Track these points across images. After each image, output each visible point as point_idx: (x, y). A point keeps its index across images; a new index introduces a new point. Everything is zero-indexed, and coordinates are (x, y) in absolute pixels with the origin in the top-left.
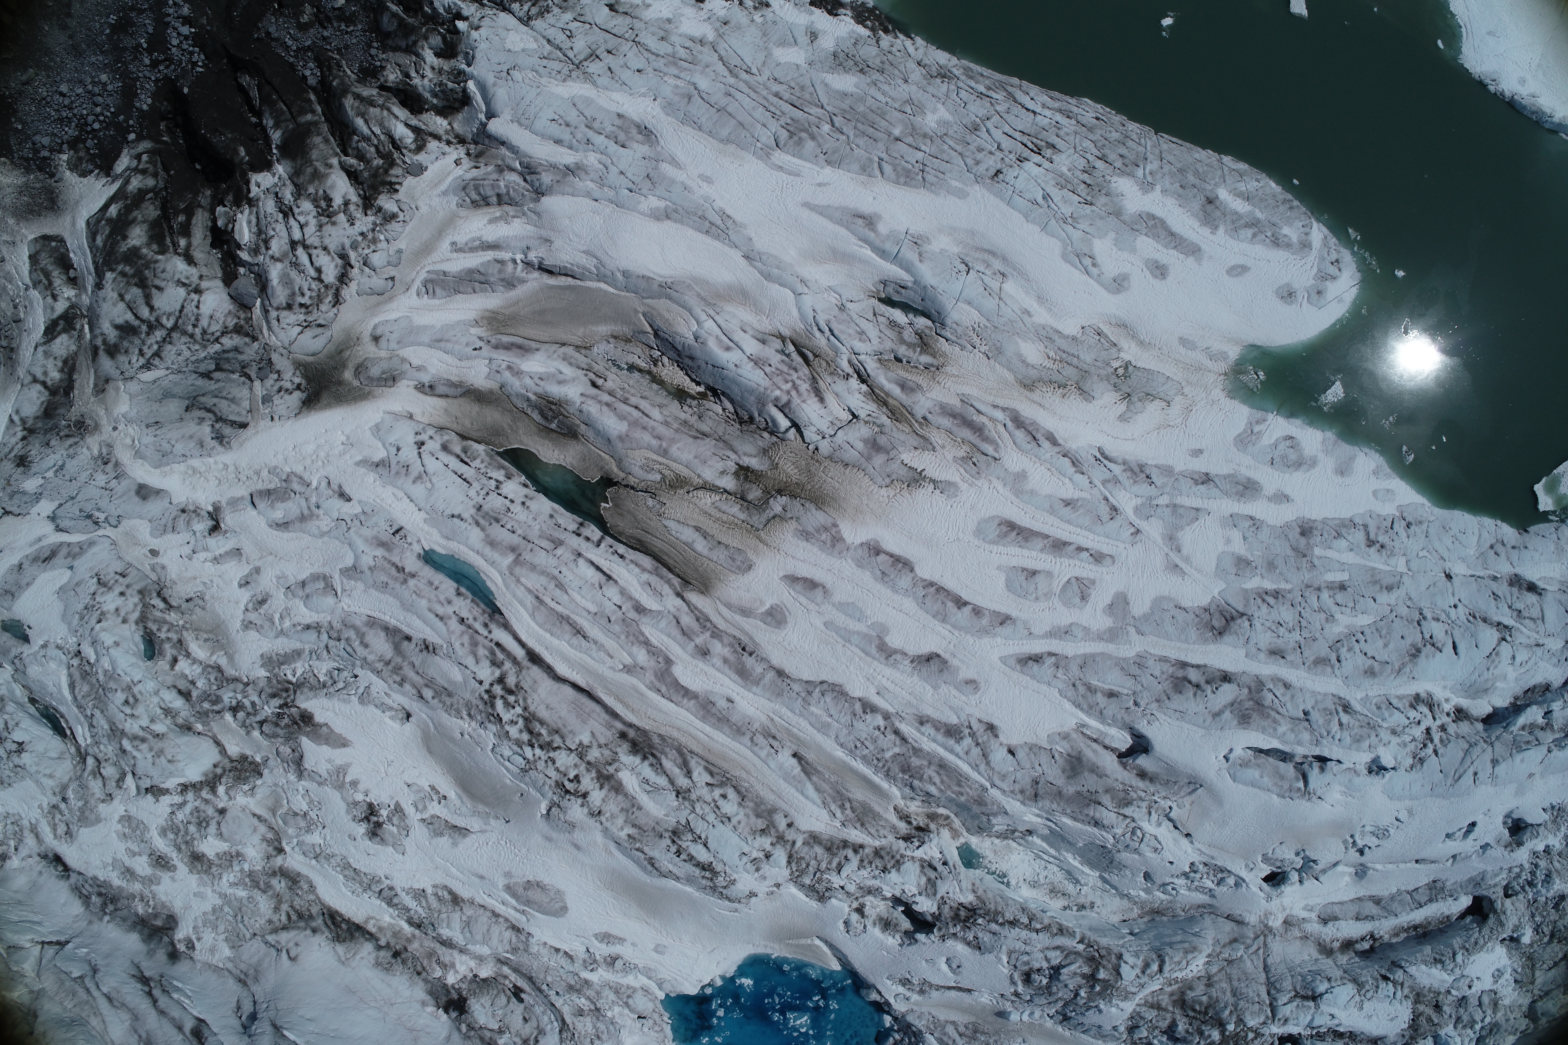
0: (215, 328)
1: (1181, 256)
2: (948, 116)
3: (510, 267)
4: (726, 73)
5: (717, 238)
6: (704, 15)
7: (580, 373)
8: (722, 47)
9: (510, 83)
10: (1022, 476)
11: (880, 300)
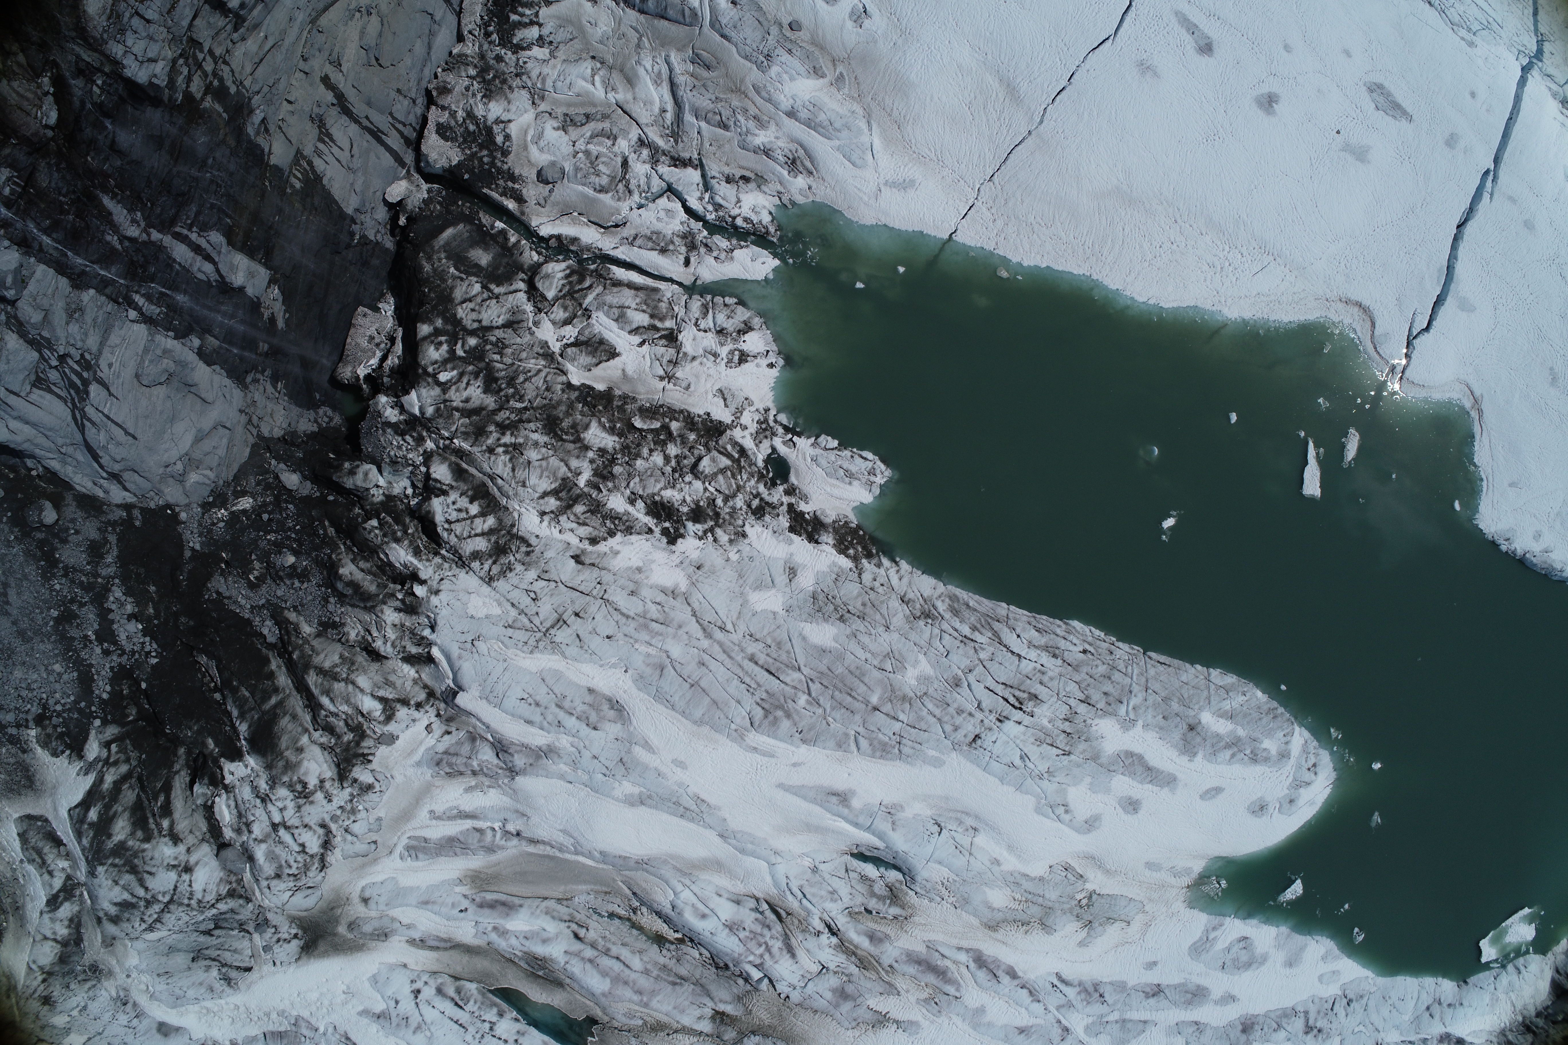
0: (211, 897)
1: (1155, 789)
2: (929, 671)
3: (489, 833)
4: (700, 634)
5: (692, 820)
6: (676, 559)
7: (563, 925)
8: (696, 598)
9: (476, 656)
10: (981, 1011)
11: (852, 855)
